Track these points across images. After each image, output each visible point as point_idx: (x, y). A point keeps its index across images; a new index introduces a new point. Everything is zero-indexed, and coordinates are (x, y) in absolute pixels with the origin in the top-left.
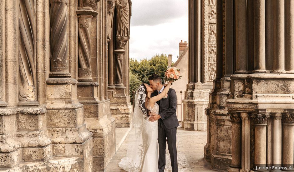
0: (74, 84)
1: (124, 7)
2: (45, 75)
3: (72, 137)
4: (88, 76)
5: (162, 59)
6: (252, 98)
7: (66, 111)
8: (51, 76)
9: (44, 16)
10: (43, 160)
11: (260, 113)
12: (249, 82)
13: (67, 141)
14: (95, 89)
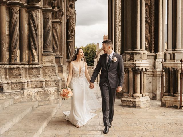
0: (54, 55)
1: (72, 17)
2: (41, 51)
3: (54, 78)
4: (58, 53)
5: (93, 46)
6: (133, 62)
7: (51, 67)
8: (44, 52)
9: (41, 24)
10: (42, 88)
11: (137, 68)
12: (132, 55)
13: (52, 80)
14: (61, 59)
